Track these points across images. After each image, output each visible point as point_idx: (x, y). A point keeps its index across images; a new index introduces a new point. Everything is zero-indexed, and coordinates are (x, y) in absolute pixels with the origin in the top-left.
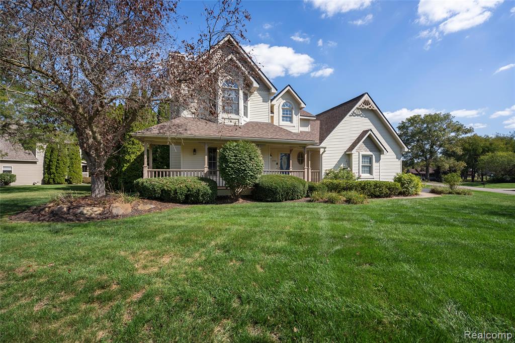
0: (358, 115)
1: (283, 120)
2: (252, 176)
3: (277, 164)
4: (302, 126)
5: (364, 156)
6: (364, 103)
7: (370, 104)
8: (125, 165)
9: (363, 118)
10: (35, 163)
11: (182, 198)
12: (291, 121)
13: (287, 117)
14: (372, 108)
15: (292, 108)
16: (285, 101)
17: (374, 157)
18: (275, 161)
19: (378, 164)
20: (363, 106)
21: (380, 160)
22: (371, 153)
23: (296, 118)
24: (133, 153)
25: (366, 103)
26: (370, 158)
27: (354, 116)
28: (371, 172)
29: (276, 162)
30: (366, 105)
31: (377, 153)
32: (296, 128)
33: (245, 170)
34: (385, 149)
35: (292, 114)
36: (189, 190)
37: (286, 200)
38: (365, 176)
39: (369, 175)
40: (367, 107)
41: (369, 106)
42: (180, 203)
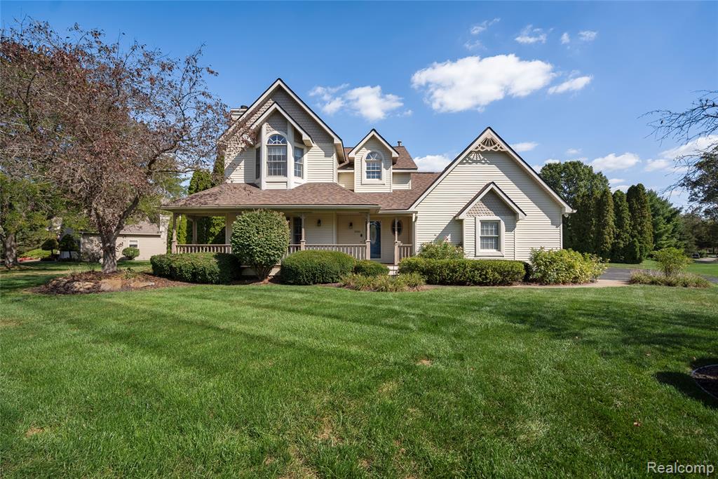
0: (476, 162)
1: (368, 177)
2: (261, 252)
3: (361, 235)
4: (395, 182)
5: (484, 223)
6: (484, 144)
7: (495, 144)
8: (210, 238)
9: (486, 165)
10: (159, 236)
11: (188, 276)
12: (379, 177)
13: (373, 173)
14: (499, 149)
15: (381, 160)
16: (369, 151)
17: (503, 224)
18: (359, 232)
19: (510, 234)
20: (482, 148)
21: (515, 227)
22: (497, 218)
23: (387, 173)
24: (218, 225)
25: (488, 142)
26: (497, 224)
27: (470, 163)
28: (498, 247)
29: (360, 234)
30: (487, 145)
31: (510, 218)
32: (387, 186)
33: (249, 245)
34: (521, 210)
35: (380, 168)
36: (195, 268)
37: (314, 283)
38: (488, 253)
39: (495, 251)
40: (489, 149)
41: (494, 147)
42: (187, 281)
